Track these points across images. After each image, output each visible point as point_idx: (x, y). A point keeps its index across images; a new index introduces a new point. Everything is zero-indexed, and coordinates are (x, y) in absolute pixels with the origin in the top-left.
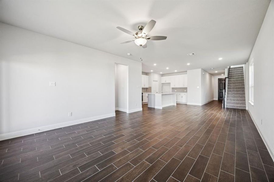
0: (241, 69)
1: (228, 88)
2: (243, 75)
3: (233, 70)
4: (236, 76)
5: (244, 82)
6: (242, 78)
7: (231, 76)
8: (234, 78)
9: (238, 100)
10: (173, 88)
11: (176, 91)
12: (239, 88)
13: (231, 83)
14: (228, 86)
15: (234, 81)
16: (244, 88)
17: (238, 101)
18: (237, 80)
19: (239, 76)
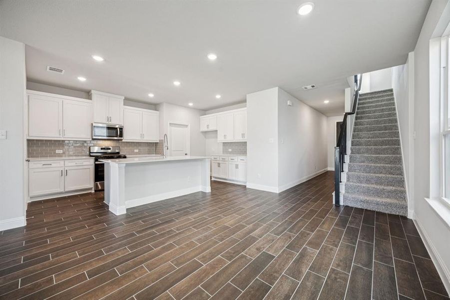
0: (388, 95)
1: (352, 142)
2: (394, 109)
3: (369, 98)
4: (374, 112)
5: (396, 127)
6: (390, 115)
7: (363, 113)
8: (369, 118)
9: (379, 181)
10: (225, 144)
11: (230, 150)
12: (382, 143)
13: (361, 130)
14: (354, 137)
15: (368, 123)
16: (397, 143)
17: (381, 184)
18: (377, 122)
19: (382, 110)
